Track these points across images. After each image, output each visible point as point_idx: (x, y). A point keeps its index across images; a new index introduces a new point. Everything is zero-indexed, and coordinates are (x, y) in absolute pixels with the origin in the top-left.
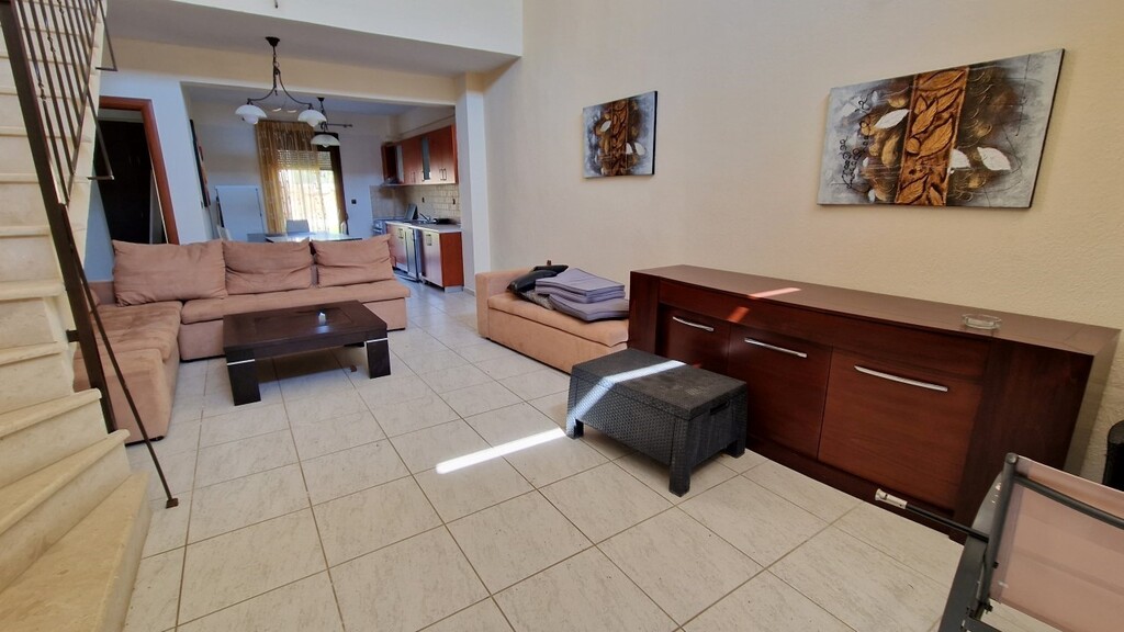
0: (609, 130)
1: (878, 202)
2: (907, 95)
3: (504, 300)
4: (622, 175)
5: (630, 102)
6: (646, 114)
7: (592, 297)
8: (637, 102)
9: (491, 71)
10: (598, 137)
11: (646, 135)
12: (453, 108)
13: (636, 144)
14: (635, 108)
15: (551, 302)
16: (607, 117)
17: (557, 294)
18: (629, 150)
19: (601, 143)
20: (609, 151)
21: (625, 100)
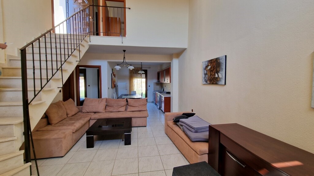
0: (210, 69)
4: (214, 84)
5: (217, 60)
6: (222, 63)
7: (197, 131)
8: (219, 59)
9: (179, 53)
10: (207, 71)
11: (222, 70)
12: (170, 63)
13: (219, 74)
14: (218, 61)
16: (209, 65)
17: (185, 127)
18: (216, 76)
19: (207, 73)
20: (210, 76)
21: (215, 59)
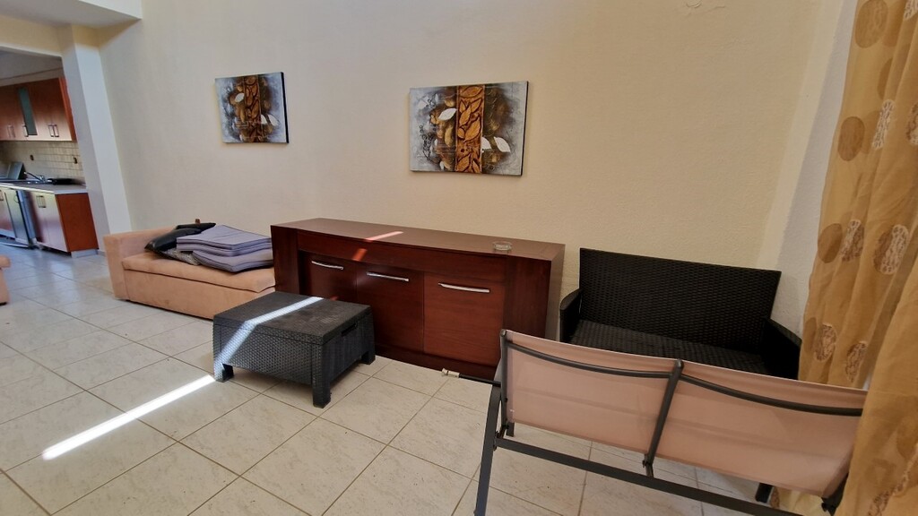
0: (243, 101)
1: (446, 170)
2: (454, 99)
3: (143, 261)
4: (259, 142)
5: (260, 79)
6: (276, 91)
7: (238, 251)
8: (266, 79)
9: (108, 30)
10: (233, 106)
11: (277, 109)
12: (59, 59)
13: (269, 116)
14: (265, 85)
15: (195, 258)
16: (239, 89)
17: (201, 250)
18: (264, 121)
19: (236, 112)
20: (245, 120)
21: (255, 76)
